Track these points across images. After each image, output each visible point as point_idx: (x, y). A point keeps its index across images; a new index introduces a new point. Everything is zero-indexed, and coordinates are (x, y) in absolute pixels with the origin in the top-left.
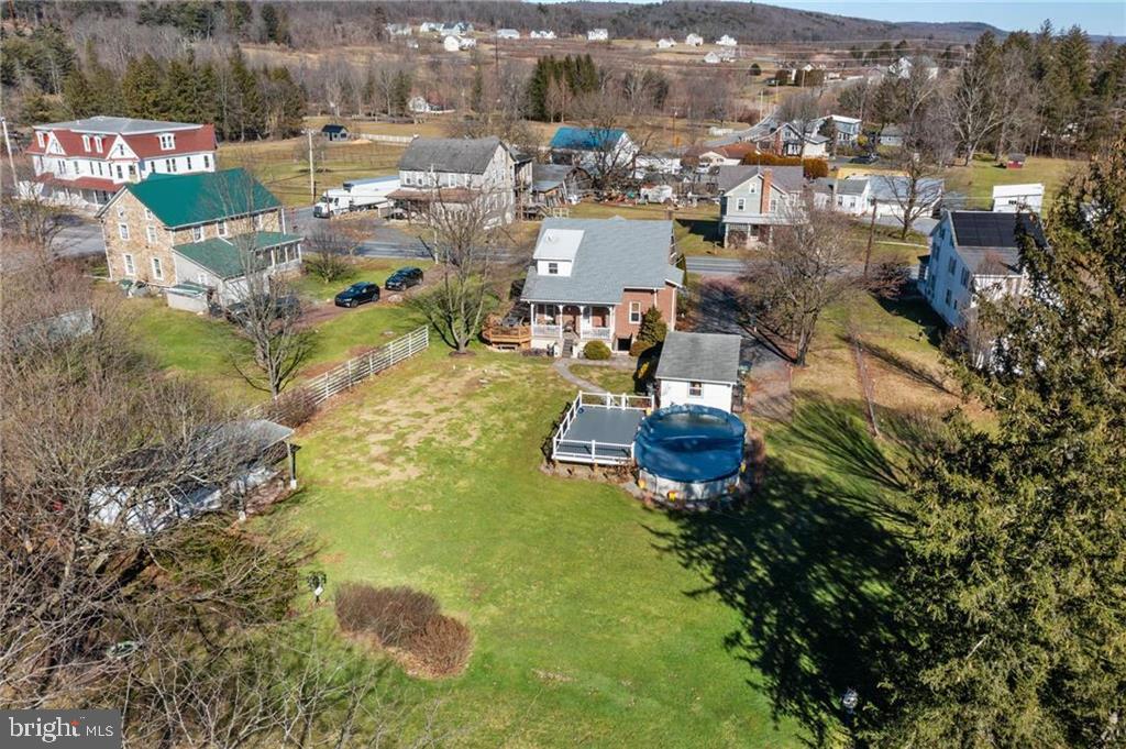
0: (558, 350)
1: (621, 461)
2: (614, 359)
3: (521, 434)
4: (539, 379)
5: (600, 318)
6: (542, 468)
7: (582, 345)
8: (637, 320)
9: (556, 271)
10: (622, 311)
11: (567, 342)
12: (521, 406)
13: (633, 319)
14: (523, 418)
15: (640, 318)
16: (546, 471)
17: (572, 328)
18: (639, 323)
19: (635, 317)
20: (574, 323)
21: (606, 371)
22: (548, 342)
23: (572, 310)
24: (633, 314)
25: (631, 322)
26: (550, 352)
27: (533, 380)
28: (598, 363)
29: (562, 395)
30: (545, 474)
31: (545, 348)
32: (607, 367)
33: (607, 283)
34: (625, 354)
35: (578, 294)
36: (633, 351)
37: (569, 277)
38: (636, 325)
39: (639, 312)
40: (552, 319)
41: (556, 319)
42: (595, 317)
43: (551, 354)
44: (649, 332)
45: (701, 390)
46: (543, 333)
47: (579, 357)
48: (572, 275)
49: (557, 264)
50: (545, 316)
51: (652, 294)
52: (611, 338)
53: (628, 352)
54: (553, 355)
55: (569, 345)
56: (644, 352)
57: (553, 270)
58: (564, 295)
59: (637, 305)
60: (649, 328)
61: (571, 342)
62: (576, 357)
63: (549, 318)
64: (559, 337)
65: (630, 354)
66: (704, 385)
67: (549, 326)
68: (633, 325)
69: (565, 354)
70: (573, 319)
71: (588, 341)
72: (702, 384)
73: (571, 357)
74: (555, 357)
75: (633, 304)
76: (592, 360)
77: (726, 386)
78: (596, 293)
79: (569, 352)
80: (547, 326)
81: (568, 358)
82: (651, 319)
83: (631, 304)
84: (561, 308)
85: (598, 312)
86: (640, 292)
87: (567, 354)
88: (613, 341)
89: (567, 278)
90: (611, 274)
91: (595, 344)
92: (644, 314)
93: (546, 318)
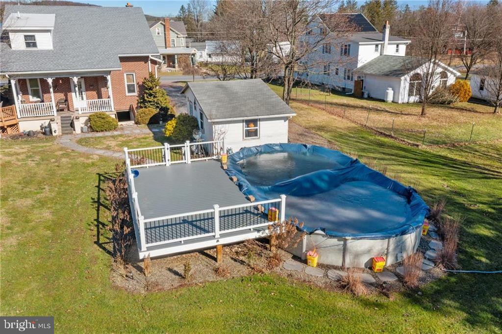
0: (56, 127)
1: (263, 229)
2: (122, 129)
3: (48, 228)
4: (45, 157)
5: (95, 93)
6: (119, 282)
7: (83, 120)
8: (134, 91)
9: (35, 45)
10: (118, 82)
11: (63, 119)
12: (32, 188)
13: (130, 91)
14: (42, 204)
15: (136, 89)
16: (130, 284)
17: (65, 106)
18: (136, 94)
19: (131, 89)
20: (66, 100)
21: (120, 139)
22: (42, 122)
23: (63, 84)
24: (128, 86)
25: (127, 94)
26: (47, 132)
27: (37, 158)
28: (108, 134)
29: (85, 167)
30: (131, 293)
31: (39, 129)
32: (121, 136)
33: (99, 53)
34: (132, 124)
35: (68, 63)
36: (140, 119)
37: (51, 50)
38: (134, 96)
39: (135, 83)
40: (39, 99)
41: (45, 99)
42: (89, 92)
43: (48, 133)
44: (151, 99)
45: (257, 129)
46: (33, 114)
47: (84, 131)
48: (54, 47)
49: (34, 36)
50: (31, 97)
51: (145, 63)
52: (113, 110)
53: (133, 122)
54: (51, 133)
55: (68, 122)
56: (151, 119)
57: (31, 42)
58: (51, 67)
59: (132, 76)
60: (151, 95)
61: (69, 118)
62: (80, 131)
63: (35, 99)
64: (54, 115)
65: (136, 123)
66: (261, 122)
67: (42, 104)
68: (131, 96)
69: (66, 130)
70: (64, 97)
71: (88, 115)
72: (258, 122)
73: (74, 132)
74: (54, 134)
75: (127, 75)
76: (99, 132)
77: (283, 121)
78: (89, 61)
79: (70, 128)
80: (40, 104)
81: (71, 133)
82: (151, 86)
83: (125, 75)
84: (50, 81)
85: (91, 88)
86: (133, 61)
87: (67, 130)
88: (115, 113)
89: (49, 51)
90: (99, 45)
91: (99, 116)
92: (141, 83)
93: (32, 98)
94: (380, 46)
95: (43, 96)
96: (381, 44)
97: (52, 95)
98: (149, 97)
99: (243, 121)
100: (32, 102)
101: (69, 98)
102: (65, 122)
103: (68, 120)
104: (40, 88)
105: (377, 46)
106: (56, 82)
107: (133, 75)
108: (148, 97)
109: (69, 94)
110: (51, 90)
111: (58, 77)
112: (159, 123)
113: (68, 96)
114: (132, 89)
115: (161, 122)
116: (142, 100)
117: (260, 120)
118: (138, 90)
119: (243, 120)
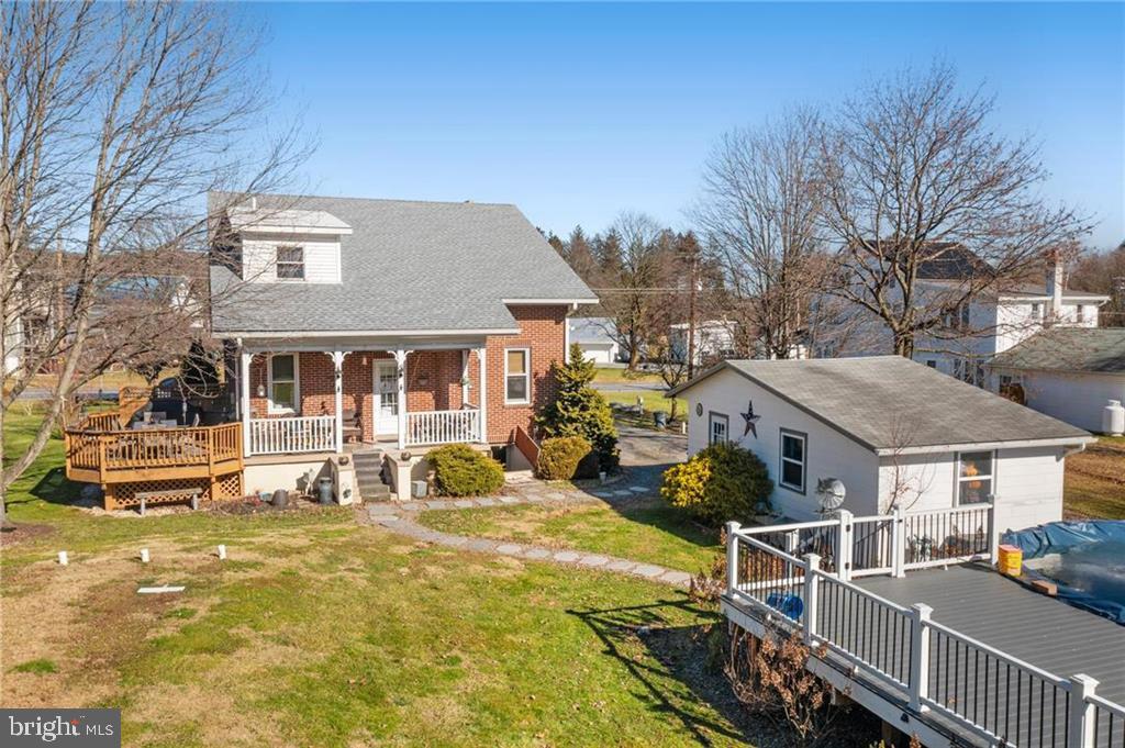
0: (348, 482)
2: (515, 490)
4: (374, 560)
5: (429, 397)
8: (522, 395)
9: (300, 273)
10: (489, 369)
11: (360, 462)
13: (513, 394)
15: (530, 388)
18: (527, 402)
19: (516, 388)
20: (358, 415)
22: (304, 468)
24: (511, 380)
25: (507, 401)
26: (320, 493)
27: (357, 563)
28: (484, 501)
29: (511, 592)
31: (291, 487)
33: (454, 294)
34: (525, 479)
35: (386, 315)
36: (551, 464)
37: (339, 285)
38: (522, 407)
39: (527, 374)
40: (289, 410)
41: (305, 410)
42: (417, 395)
43: (327, 498)
44: (575, 413)
45: (989, 481)
46: (283, 445)
47: (418, 495)
48: (345, 279)
49: (300, 249)
50: (270, 403)
51: (557, 323)
52: (484, 440)
53: (529, 473)
54: (335, 498)
55: (372, 469)
56: (582, 463)
57: (290, 263)
58: (349, 321)
59: (521, 355)
60: (575, 403)
61: (372, 460)
62: (409, 494)
63: (280, 410)
64: (335, 452)
65: (539, 476)
66: (999, 461)
67: (299, 419)
68: (515, 407)
69: (370, 491)
70: (354, 406)
71: (425, 451)
72: (993, 460)
73: (393, 497)
74: (343, 501)
75: (509, 352)
76: (461, 496)
77: (1054, 458)
78: (436, 311)
79: (381, 485)
80: (294, 420)
81: (386, 500)
82: (579, 380)
83: (506, 351)
84: (338, 359)
85: (423, 382)
86: (529, 319)
87: (374, 491)
88: (489, 449)
89: (335, 287)
90: (450, 278)
91: (459, 453)
92: (542, 374)
93: (273, 408)
94: (1041, 307)
95: (302, 401)
96: (1045, 303)
97: (339, 395)
98: (571, 409)
99: (955, 456)
100: (276, 416)
101: (365, 408)
102: (367, 469)
103: (373, 464)
104: (296, 381)
105: (1035, 306)
106: (350, 361)
107: (523, 352)
108: (566, 409)
109: (365, 398)
110: (339, 383)
111: (360, 349)
112: (598, 477)
113: (365, 403)
114: (518, 388)
115: (603, 474)
116: (542, 419)
117: (998, 453)
118: (534, 390)
119: (956, 453)
